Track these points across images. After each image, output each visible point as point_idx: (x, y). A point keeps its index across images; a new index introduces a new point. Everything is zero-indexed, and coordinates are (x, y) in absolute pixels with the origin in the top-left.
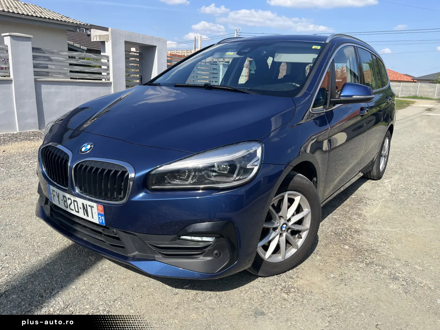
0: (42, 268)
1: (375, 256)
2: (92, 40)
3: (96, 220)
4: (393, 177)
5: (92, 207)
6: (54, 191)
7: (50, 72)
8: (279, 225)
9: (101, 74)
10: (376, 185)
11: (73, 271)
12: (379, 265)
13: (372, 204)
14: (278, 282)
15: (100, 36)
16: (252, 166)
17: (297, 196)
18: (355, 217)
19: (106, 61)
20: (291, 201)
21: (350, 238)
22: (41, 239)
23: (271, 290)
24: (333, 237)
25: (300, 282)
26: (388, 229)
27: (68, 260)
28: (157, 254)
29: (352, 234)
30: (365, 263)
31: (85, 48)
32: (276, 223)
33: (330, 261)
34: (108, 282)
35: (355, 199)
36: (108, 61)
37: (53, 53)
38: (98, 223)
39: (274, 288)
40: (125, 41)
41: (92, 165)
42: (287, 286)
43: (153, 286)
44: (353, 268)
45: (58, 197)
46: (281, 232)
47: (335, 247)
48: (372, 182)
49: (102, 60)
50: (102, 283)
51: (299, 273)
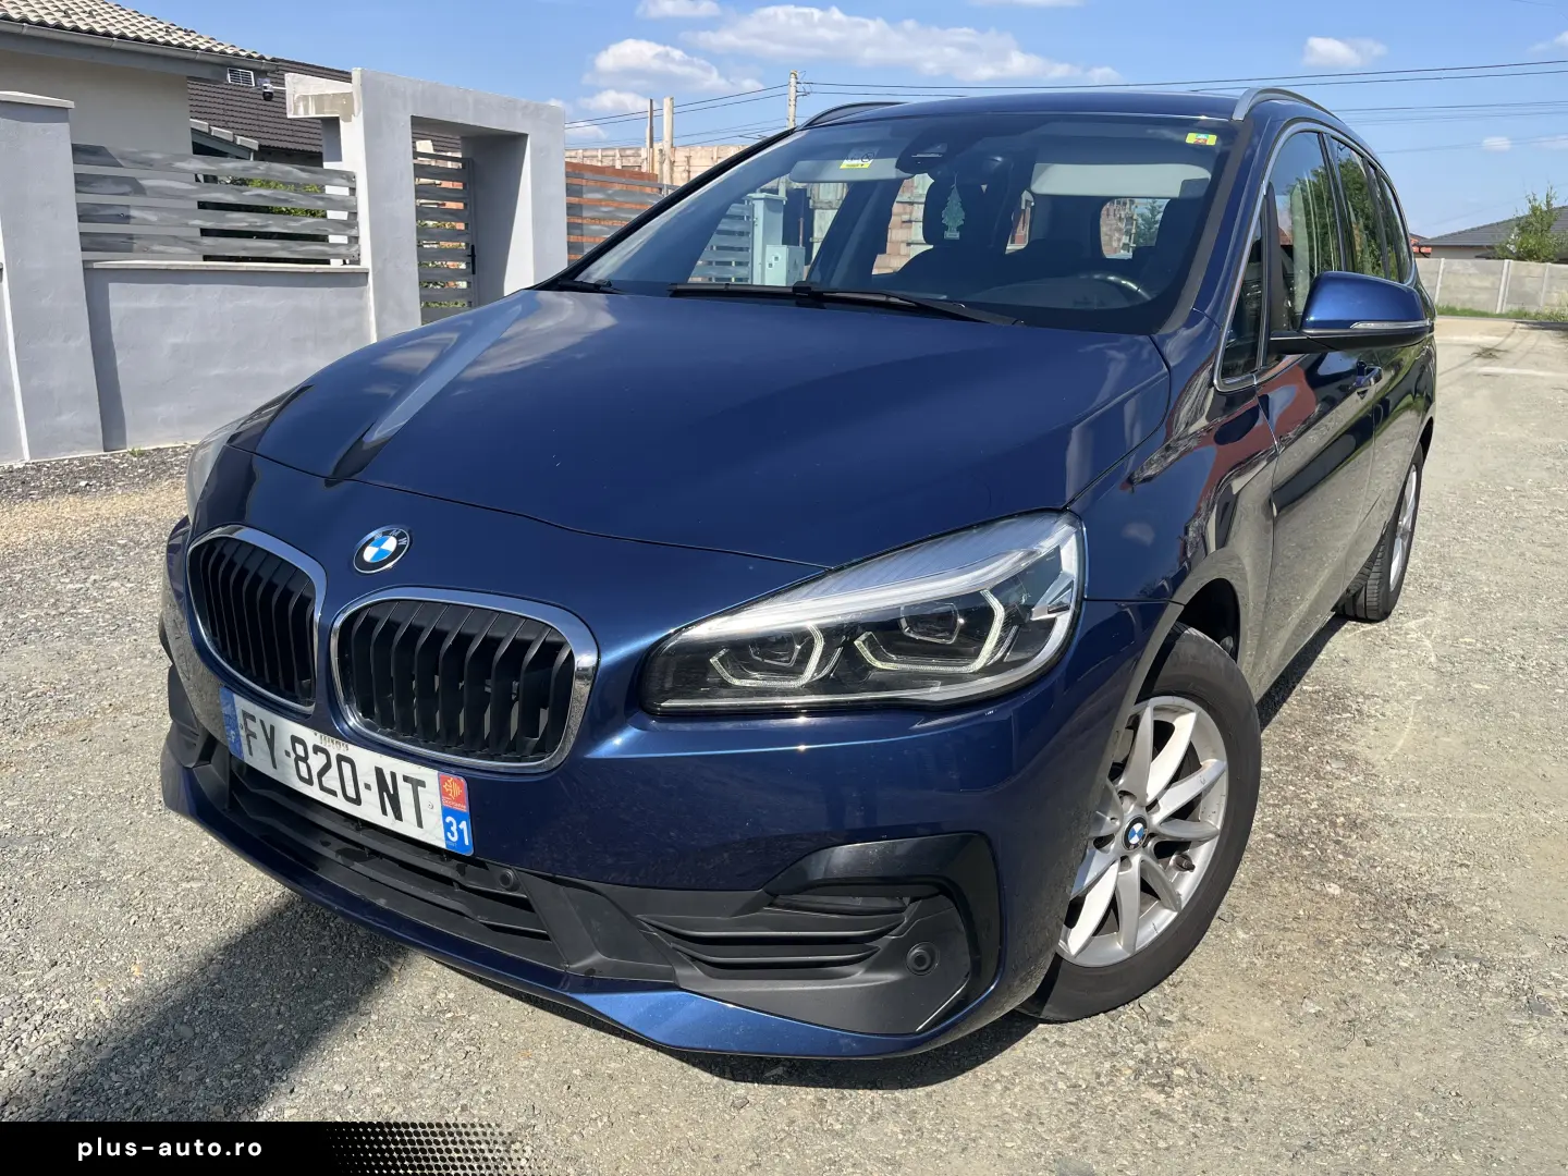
0: (200, 1012)
1: (1443, 921)
2: (289, 116)
3: (433, 834)
4: (1431, 607)
5: (417, 784)
6: (253, 718)
7: (139, 237)
8: (1120, 827)
9: (323, 239)
10: (1379, 642)
11: (327, 1021)
12: (1469, 958)
13: (1383, 715)
14: (1114, 1040)
15: (319, 99)
16: (1049, 613)
17: (1184, 713)
18: (1334, 766)
19: (345, 192)
20: (1163, 733)
21: (1337, 851)
22: (179, 889)
23: (1098, 1076)
24: (1275, 852)
25: (1200, 1040)
26: (1462, 810)
27: (298, 974)
28: (683, 964)
29: (1339, 835)
30: (1418, 951)
31: (254, 144)
32: (1108, 818)
33: (1288, 949)
34: (468, 1061)
35: (1315, 696)
36: (353, 190)
37: (148, 164)
38: (443, 845)
39: (1107, 1065)
40: (413, 118)
41: (414, 619)
42: (1154, 1055)
43: (645, 1073)
44: (1377, 973)
45: (271, 741)
46: (1125, 852)
47: (1292, 889)
48: (1362, 629)
49: (329, 190)
50: (447, 1066)
51: (1186, 1001)
